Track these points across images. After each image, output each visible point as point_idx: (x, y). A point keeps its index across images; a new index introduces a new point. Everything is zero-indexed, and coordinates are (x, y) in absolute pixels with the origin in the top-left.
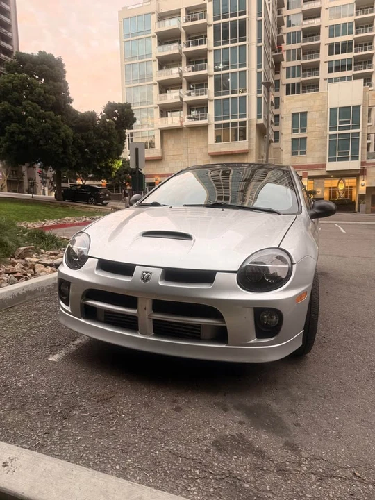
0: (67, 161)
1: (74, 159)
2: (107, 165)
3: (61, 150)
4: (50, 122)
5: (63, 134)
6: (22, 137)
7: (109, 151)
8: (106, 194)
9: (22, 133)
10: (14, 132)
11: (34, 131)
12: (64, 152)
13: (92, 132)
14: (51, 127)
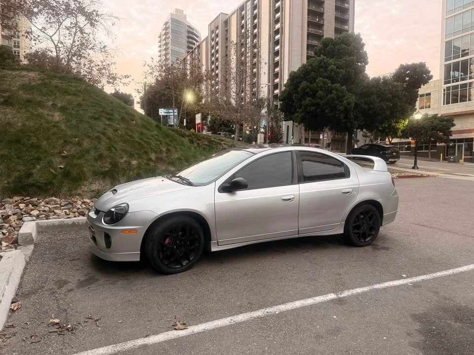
0: (349, 124)
1: (356, 122)
2: (390, 125)
3: (342, 116)
4: (335, 93)
5: (345, 101)
6: (313, 108)
7: (392, 113)
8: (392, 152)
9: (313, 105)
10: (307, 105)
11: (321, 103)
12: (346, 118)
13: (375, 96)
14: (335, 97)
